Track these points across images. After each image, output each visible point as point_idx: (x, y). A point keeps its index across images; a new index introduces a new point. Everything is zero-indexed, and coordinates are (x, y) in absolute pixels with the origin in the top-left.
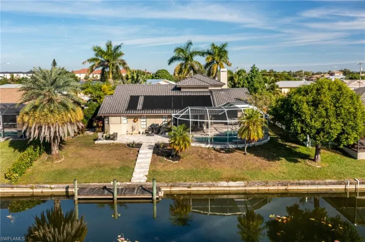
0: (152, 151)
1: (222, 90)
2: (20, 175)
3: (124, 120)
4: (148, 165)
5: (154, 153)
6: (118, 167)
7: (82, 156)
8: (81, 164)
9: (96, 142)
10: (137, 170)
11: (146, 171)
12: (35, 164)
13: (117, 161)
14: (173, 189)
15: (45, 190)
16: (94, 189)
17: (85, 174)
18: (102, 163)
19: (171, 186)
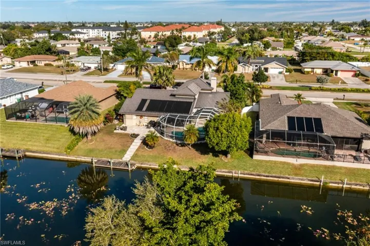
0: (141, 141)
1: (212, 93)
2: (71, 150)
3: (134, 117)
4: (135, 150)
5: (142, 143)
6: (119, 150)
7: (104, 141)
8: (102, 146)
9: (115, 131)
10: (128, 152)
11: (132, 154)
12: (80, 144)
13: (120, 146)
14: (142, 165)
15: (82, 159)
16: (103, 161)
17: (102, 153)
18: (112, 146)
19: (141, 164)
